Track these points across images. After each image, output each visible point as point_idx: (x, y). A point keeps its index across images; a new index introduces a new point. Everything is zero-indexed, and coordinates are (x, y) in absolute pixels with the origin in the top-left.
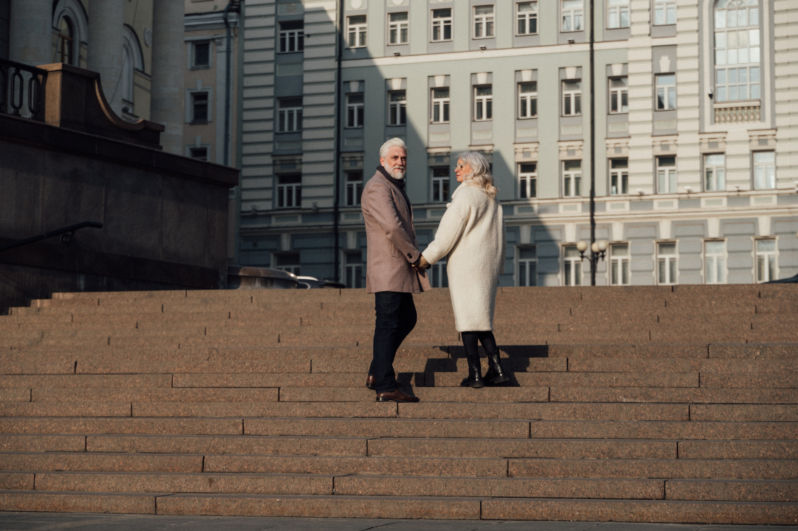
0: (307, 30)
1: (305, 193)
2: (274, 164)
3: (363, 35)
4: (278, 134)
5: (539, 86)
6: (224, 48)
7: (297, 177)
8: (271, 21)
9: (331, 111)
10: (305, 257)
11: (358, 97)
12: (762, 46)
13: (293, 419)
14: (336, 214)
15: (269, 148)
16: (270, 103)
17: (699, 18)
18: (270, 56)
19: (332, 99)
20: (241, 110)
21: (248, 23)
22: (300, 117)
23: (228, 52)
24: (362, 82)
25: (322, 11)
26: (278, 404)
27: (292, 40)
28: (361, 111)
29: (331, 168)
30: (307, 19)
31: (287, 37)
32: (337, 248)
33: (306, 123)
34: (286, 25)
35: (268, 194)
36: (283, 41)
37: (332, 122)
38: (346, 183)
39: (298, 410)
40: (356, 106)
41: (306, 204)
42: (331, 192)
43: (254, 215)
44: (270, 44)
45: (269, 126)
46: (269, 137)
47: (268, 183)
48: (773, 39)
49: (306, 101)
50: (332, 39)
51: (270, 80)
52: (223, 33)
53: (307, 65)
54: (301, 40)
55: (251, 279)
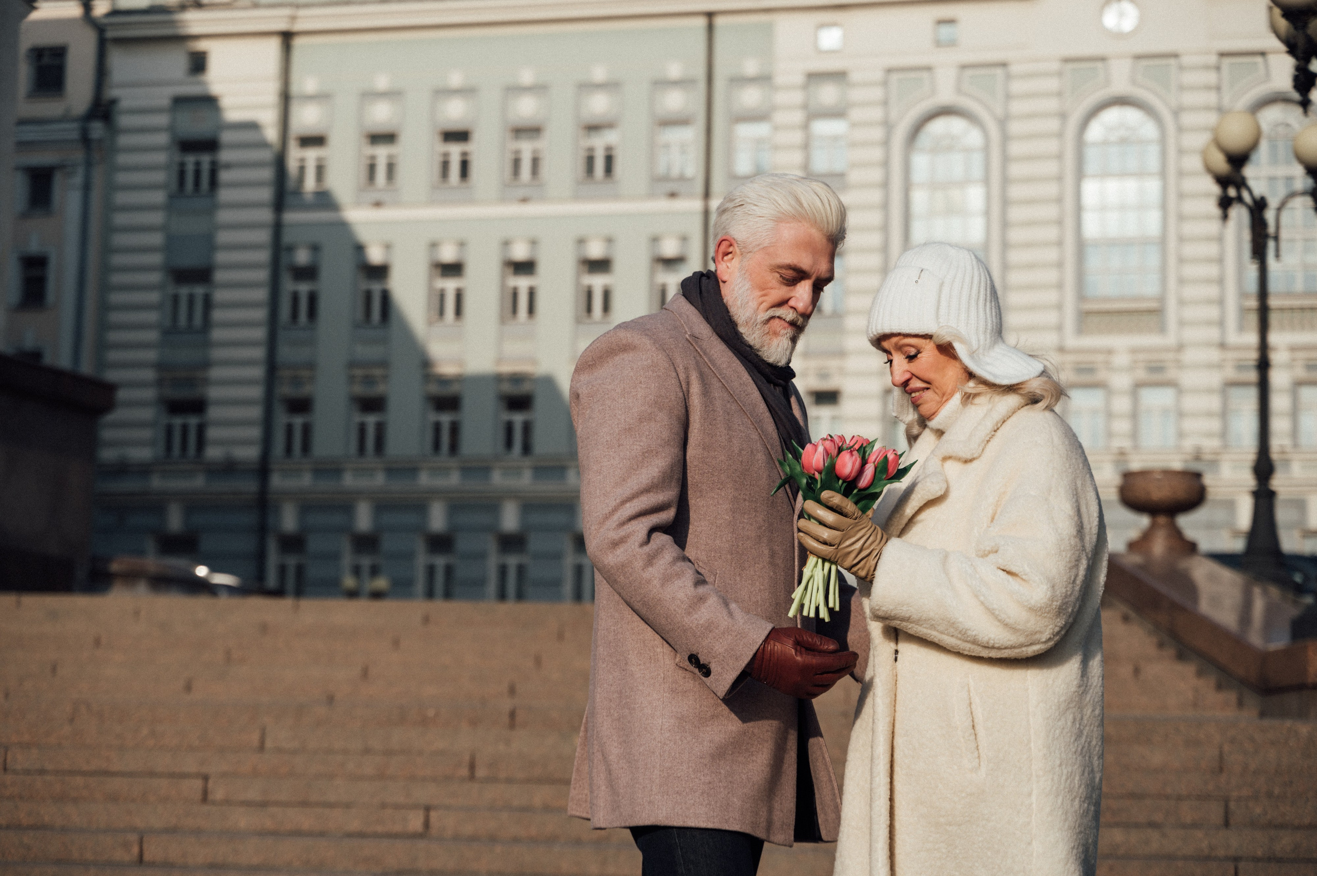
0: (225, 156)
1: (212, 433)
2: (160, 383)
3: (320, 170)
4: (170, 332)
5: (619, 265)
6: (78, 179)
7: (198, 406)
8: (162, 139)
9: (261, 294)
10: (207, 543)
11: (308, 273)
12: (987, 213)
13: (233, 835)
14: (263, 470)
15: (151, 355)
16: (155, 278)
17: (886, 164)
18: (159, 197)
19: (263, 275)
20: (105, 288)
21: (124, 140)
22: (208, 304)
23: (87, 188)
24: (315, 248)
25: (253, 126)
26: (205, 808)
27: (197, 173)
28: (313, 299)
29: (256, 392)
30: (226, 137)
31: (190, 168)
32: (262, 530)
33: (218, 315)
34: (188, 146)
35: (146, 434)
36: (182, 174)
37: (260, 314)
38: (281, 418)
39: (242, 820)
40: (304, 288)
41: (213, 453)
42: (255, 433)
43: (122, 469)
44: (160, 177)
45: (152, 317)
46: (152, 336)
47: (147, 414)
48: (1006, 202)
49: (220, 276)
50: (267, 174)
51: (156, 239)
52: (78, 156)
53: (224, 216)
54: (213, 173)
55: (131, 577)
